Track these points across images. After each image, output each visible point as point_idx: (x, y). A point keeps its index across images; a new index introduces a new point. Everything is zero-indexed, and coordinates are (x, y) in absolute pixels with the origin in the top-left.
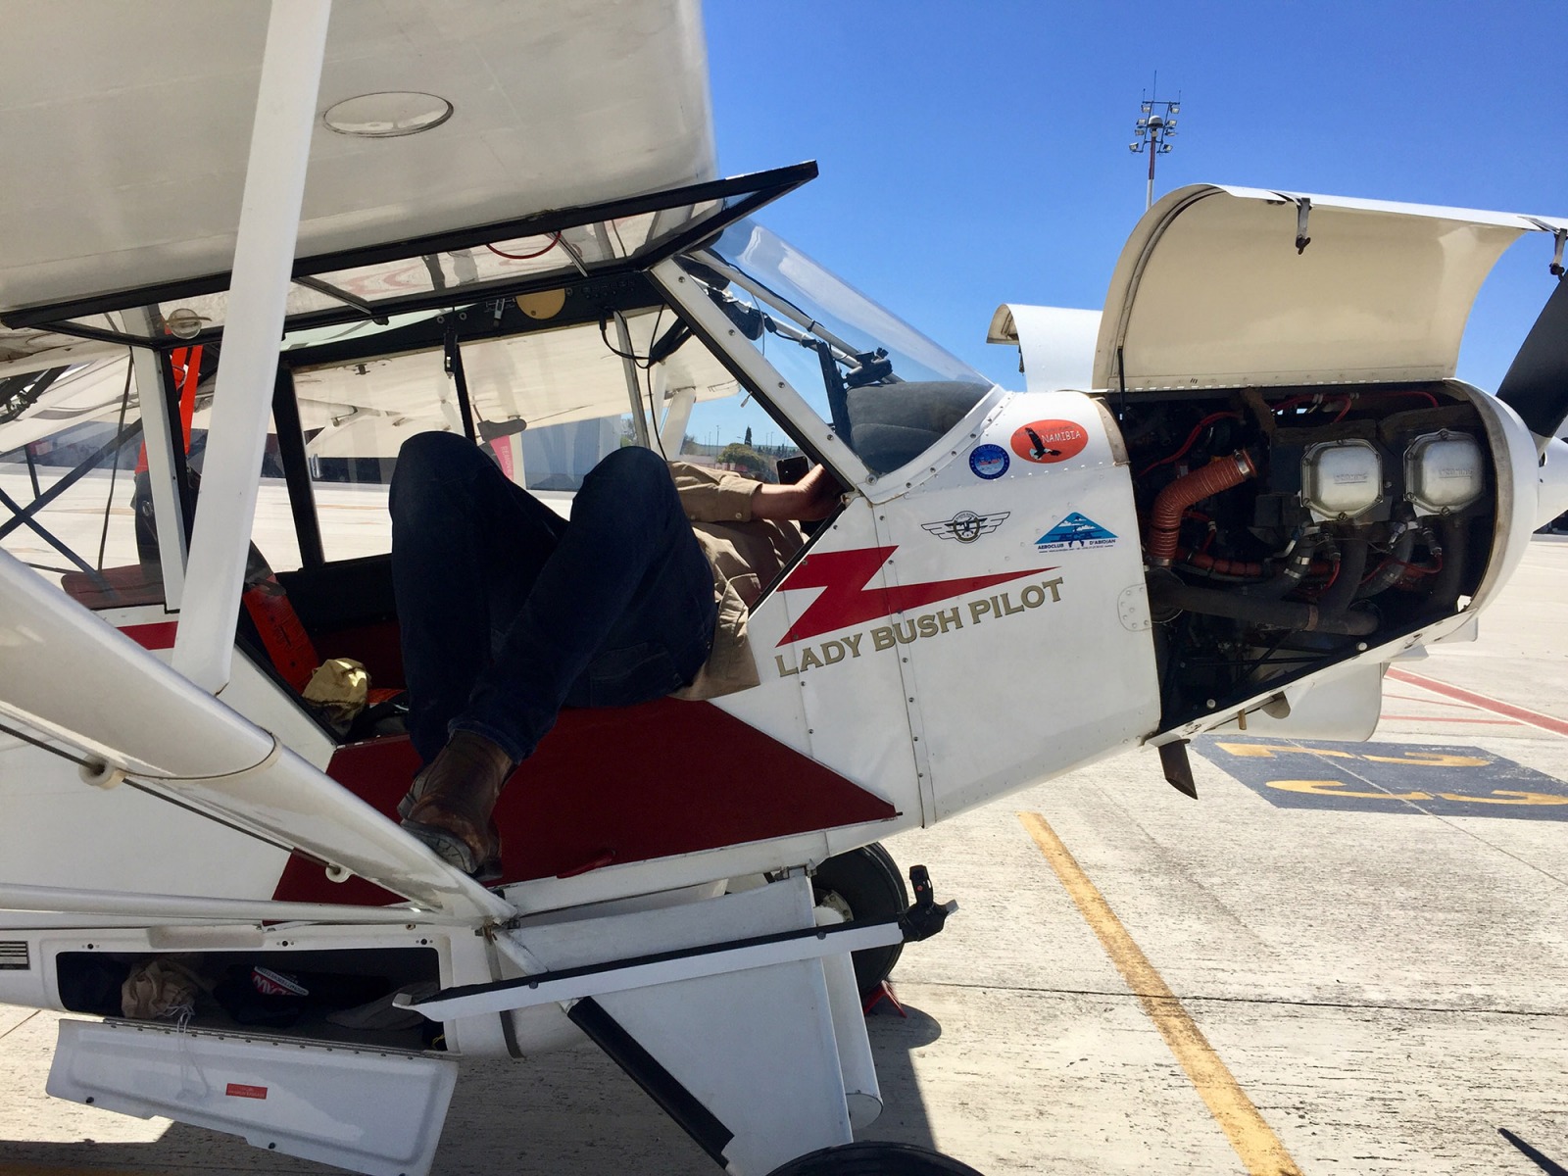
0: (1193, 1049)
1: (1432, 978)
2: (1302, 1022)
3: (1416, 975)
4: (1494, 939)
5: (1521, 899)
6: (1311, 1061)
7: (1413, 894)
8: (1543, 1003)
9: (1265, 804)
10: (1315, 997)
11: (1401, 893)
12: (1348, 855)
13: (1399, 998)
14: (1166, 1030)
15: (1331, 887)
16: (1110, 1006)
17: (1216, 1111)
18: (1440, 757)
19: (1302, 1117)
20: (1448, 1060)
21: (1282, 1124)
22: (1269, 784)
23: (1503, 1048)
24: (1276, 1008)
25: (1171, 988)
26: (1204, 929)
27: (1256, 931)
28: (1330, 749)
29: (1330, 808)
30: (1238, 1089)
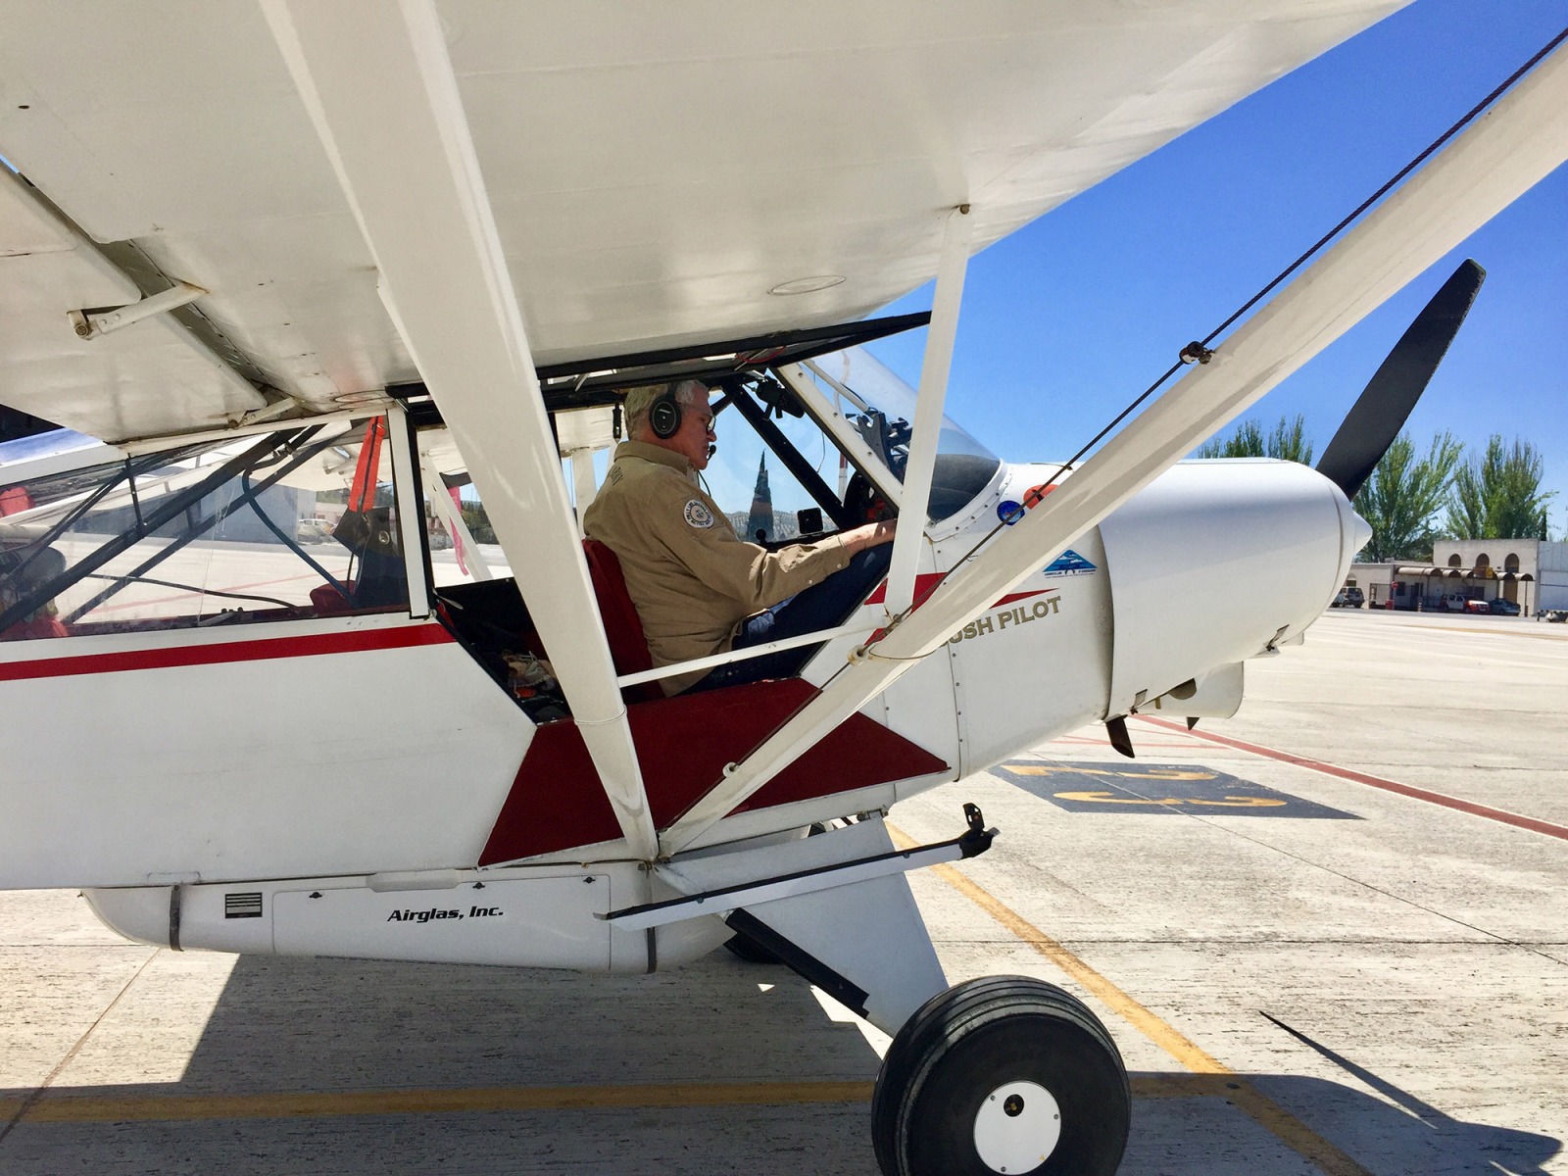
0: (1084, 974)
1: (1230, 923)
2: (1152, 953)
3: (1219, 921)
4: (1264, 897)
5: (1274, 870)
6: (1169, 977)
7: (1195, 868)
8: (1312, 935)
9: (1060, 810)
10: (1154, 938)
11: (1186, 869)
12: (1138, 844)
13: (1213, 936)
14: (1059, 963)
15: (1133, 866)
16: (1011, 950)
17: (1118, 1011)
18: (1176, 773)
19: (1177, 1010)
20: (1261, 972)
21: (1166, 1015)
22: (1056, 795)
23: (1295, 963)
24: (1130, 945)
25: (1049, 936)
26: (1055, 897)
27: (1093, 897)
28: (1091, 768)
29: (1109, 811)
30: (1126, 996)
